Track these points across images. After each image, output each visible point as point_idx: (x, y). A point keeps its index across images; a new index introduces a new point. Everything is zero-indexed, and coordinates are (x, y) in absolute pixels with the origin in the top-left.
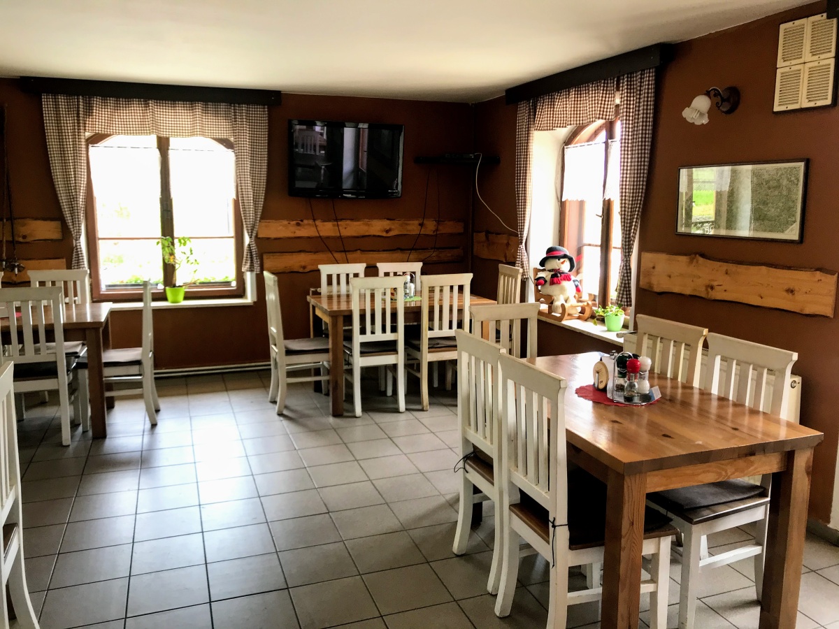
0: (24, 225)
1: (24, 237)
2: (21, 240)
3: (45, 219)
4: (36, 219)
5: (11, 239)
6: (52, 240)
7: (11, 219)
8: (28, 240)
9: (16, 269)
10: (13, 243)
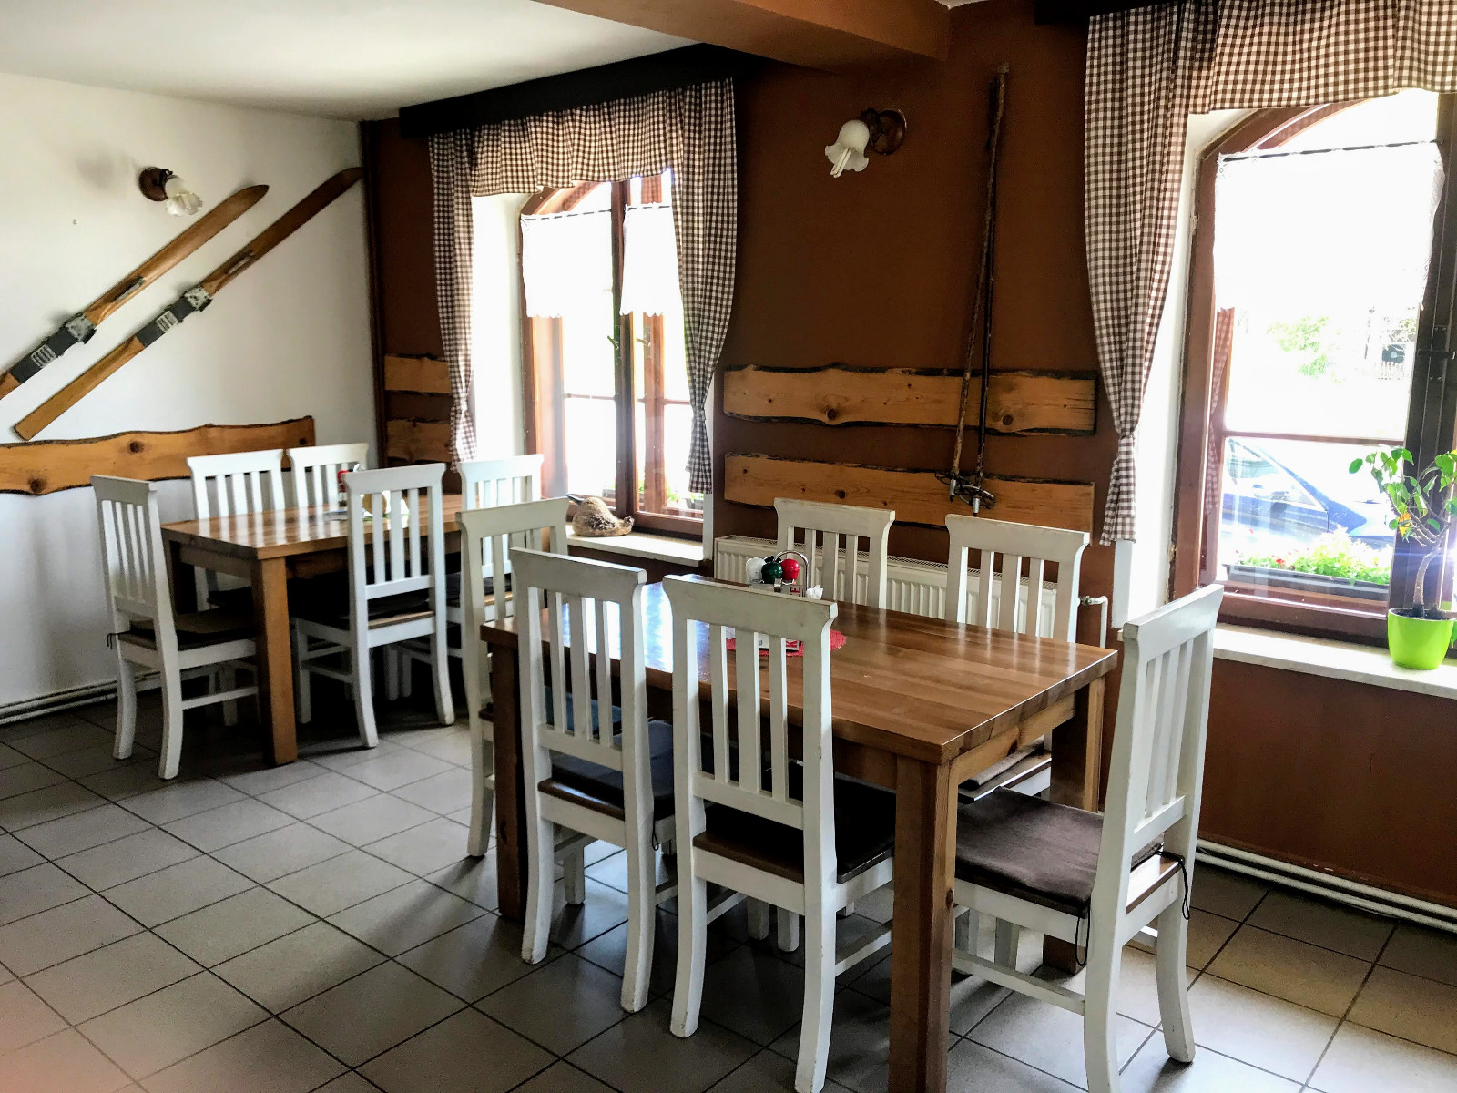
0: (1011, 388)
1: (1008, 420)
2: (1000, 426)
3: (1058, 374)
4: (1040, 373)
5: (974, 422)
6: (1068, 432)
7: (985, 372)
8: (1017, 426)
9: (977, 502)
10: (980, 433)
